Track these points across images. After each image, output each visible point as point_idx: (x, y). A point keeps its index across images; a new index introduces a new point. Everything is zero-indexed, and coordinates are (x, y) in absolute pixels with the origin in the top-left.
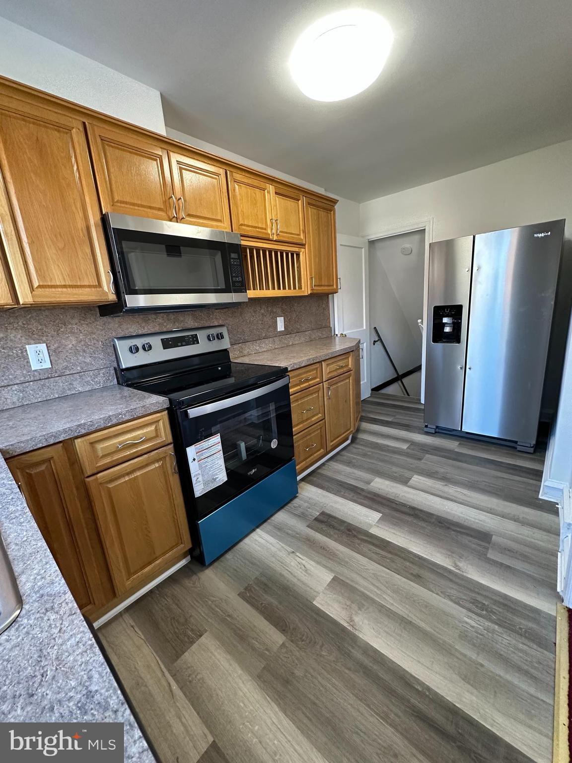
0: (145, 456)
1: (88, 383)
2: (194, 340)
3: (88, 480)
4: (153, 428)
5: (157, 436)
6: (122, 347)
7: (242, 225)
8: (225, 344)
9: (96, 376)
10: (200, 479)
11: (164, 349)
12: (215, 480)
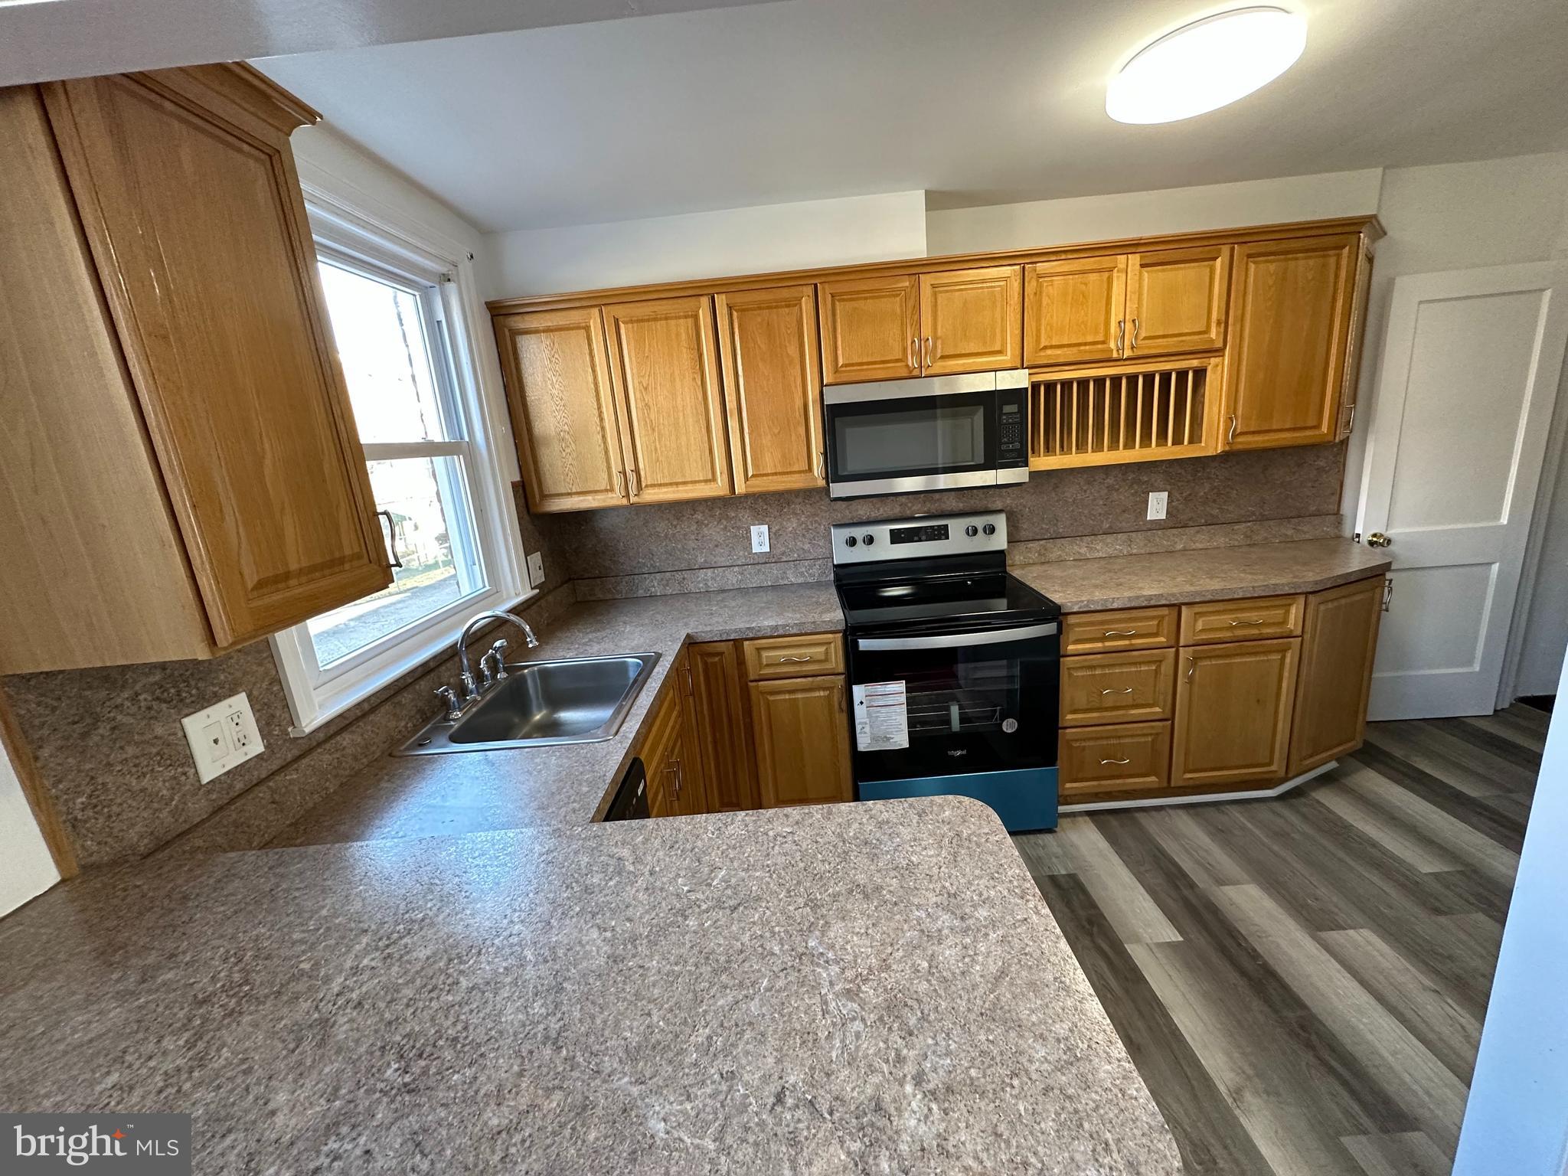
0: (810, 679)
1: (802, 574)
2: (942, 533)
3: (751, 684)
4: (822, 649)
5: (826, 660)
6: (839, 536)
7: (1045, 348)
8: (999, 541)
9: (811, 567)
10: (867, 729)
11: (892, 542)
12: (888, 739)
